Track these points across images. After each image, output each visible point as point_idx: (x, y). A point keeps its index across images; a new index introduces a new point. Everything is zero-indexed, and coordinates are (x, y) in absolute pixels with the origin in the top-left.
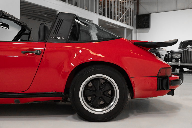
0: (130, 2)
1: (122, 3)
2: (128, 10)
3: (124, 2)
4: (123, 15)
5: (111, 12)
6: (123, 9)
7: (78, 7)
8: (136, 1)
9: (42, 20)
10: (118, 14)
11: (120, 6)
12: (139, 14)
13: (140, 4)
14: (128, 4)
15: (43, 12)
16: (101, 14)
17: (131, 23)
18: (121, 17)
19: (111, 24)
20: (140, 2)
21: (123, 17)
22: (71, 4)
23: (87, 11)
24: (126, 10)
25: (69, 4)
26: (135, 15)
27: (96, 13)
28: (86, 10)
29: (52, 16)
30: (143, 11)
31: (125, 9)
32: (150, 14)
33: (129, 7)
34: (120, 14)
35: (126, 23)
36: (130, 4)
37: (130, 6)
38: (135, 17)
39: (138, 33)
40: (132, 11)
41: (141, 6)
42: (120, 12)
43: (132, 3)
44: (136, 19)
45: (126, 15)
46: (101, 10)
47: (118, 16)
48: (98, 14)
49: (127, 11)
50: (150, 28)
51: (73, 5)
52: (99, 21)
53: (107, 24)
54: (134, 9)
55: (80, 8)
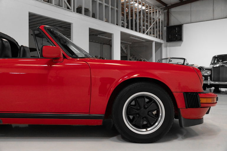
0: (159, 11)
1: (149, 14)
2: (156, 21)
3: (151, 12)
4: (150, 26)
5: (136, 24)
6: (150, 19)
7: (96, 18)
8: (166, 11)
10: (144, 26)
11: (147, 16)
12: (170, 25)
13: (171, 14)
14: (156, 14)
16: (123, 26)
17: (161, 35)
18: (147, 28)
19: (136, 37)
20: (171, 12)
21: (151, 29)
22: (88, 16)
23: (108, 23)
24: (154, 21)
25: (85, 16)
26: (165, 27)
27: (117, 25)
28: (105, 21)
30: (174, 22)
31: (152, 20)
32: (183, 25)
33: (158, 17)
34: (147, 26)
35: (154, 36)
36: (159, 14)
37: (159, 16)
38: (165, 28)
39: (169, 47)
40: (162, 22)
41: (172, 16)
42: (146, 23)
43: (162, 12)
44: (166, 30)
45: (154, 26)
46: (123, 22)
47: (144, 27)
48: (120, 26)
49: (155, 22)
50: (183, 41)
52: (121, 34)
53: (131, 37)
54: (163, 20)
55: (98, 20)
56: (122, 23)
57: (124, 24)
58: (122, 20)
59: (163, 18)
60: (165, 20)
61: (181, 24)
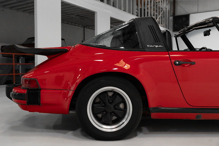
0: (166, 1)
1: (158, 2)
2: (163, 10)
4: (159, 16)
5: (148, 12)
6: (159, 9)
7: (115, 7)
8: (172, 0)
10: (154, 15)
11: (157, 6)
12: (176, 15)
13: (177, 3)
14: (164, 3)
15: (75, 14)
16: (137, 16)
17: (167, 25)
20: (177, 1)
21: (159, 18)
22: (109, 4)
23: (125, 12)
25: (107, 4)
26: (171, 16)
27: (133, 14)
28: (123, 11)
29: (85, 18)
31: (161, 10)
33: (165, 7)
34: (156, 15)
35: (162, 25)
36: (166, 3)
37: (166, 5)
38: (171, 18)
40: (168, 12)
41: (178, 6)
42: (156, 13)
43: (168, 2)
44: (172, 20)
45: (162, 15)
48: (135, 15)
49: (163, 11)
51: (110, 5)
54: (169, 10)
55: (118, 9)
56: (137, 12)
57: (138, 14)
58: (137, 10)
59: (169, 7)
60: (171, 10)
61: (187, 14)
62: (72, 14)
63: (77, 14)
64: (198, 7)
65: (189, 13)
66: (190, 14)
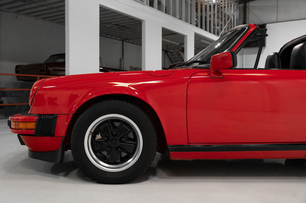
0: (234, 6)
1: (223, 8)
2: (231, 18)
3: (226, 6)
4: (225, 26)
5: (210, 21)
6: (225, 17)
7: (169, 14)
8: (242, 5)
9: (104, 36)
10: (218, 25)
11: (222, 12)
13: (249, 9)
14: (231, 9)
16: (197, 26)
18: (221, 30)
19: (207, 41)
20: (249, 6)
21: (225, 29)
22: (160, 10)
23: (180, 20)
24: (228, 19)
25: (158, 10)
27: (191, 23)
28: (179, 19)
29: (126, 29)
30: (252, 20)
31: (227, 17)
33: (233, 14)
34: (221, 25)
36: (234, 8)
37: (234, 12)
39: (245, 54)
41: (250, 13)
42: (221, 22)
43: (237, 7)
45: (228, 26)
47: (218, 27)
48: (194, 25)
49: (230, 20)
50: (266, 47)
51: (162, 11)
53: (203, 41)
54: (238, 18)
55: (171, 16)
56: (196, 20)
57: (197, 23)
58: (196, 18)
59: (238, 14)
60: (240, 18)
61: (262, 23)
62: (110, 23)
63: (116, 23)
64: (277, 15)
65: (265, 22)
66: (266, 24)
